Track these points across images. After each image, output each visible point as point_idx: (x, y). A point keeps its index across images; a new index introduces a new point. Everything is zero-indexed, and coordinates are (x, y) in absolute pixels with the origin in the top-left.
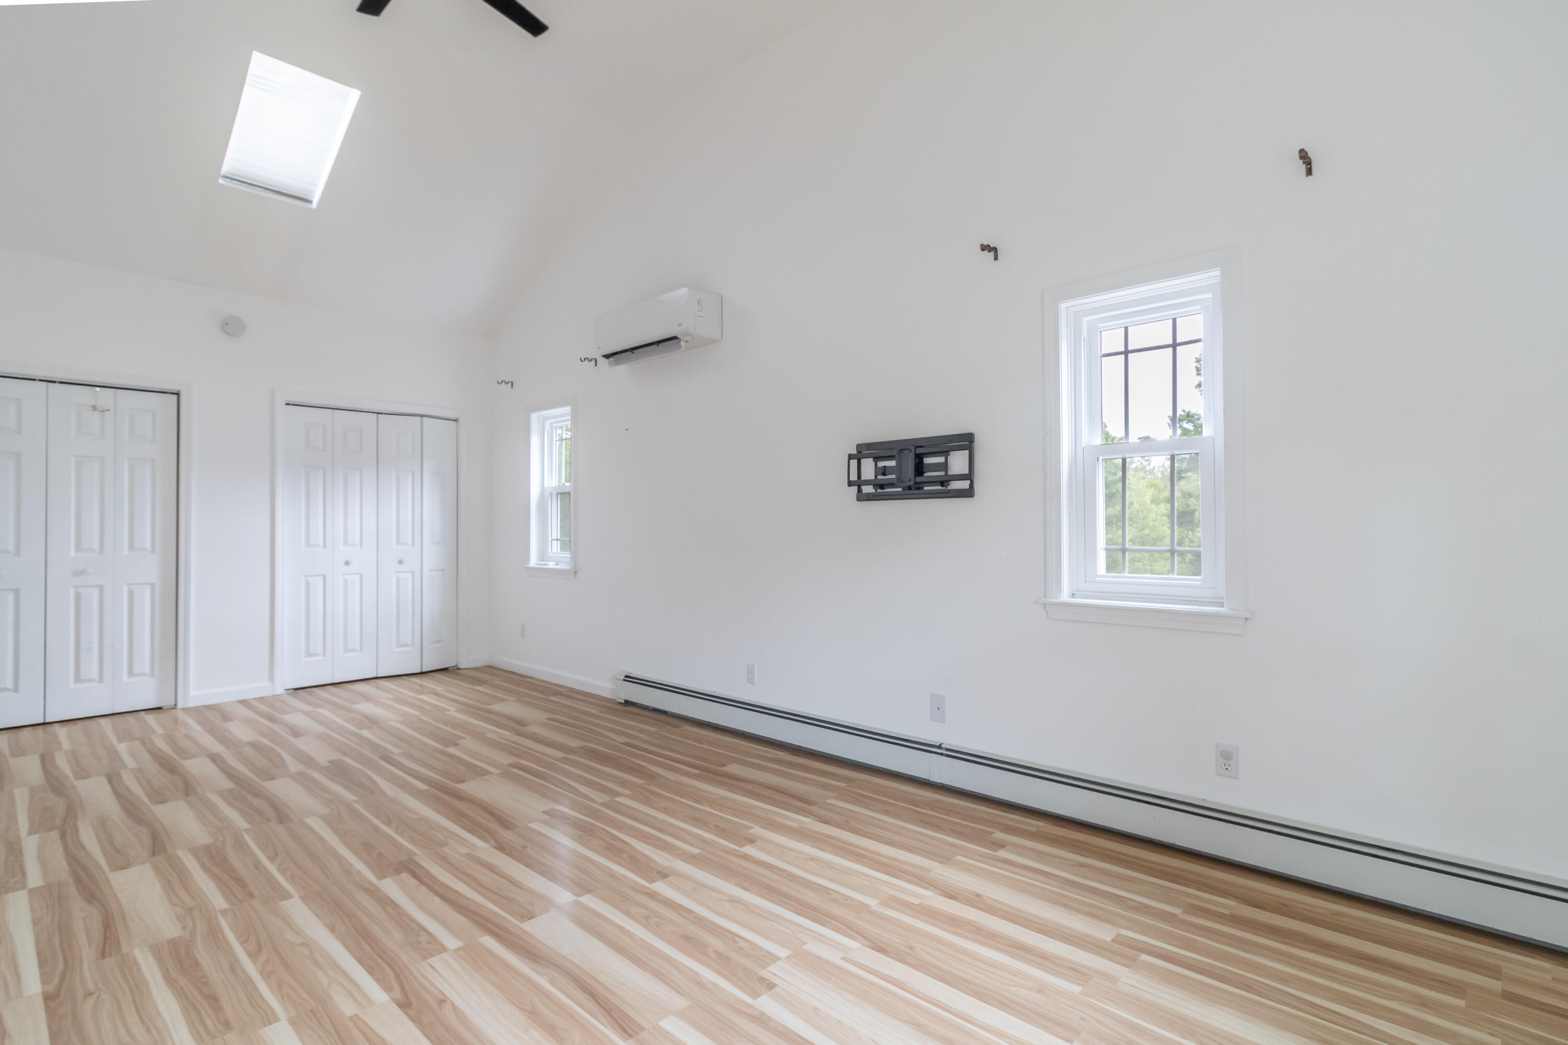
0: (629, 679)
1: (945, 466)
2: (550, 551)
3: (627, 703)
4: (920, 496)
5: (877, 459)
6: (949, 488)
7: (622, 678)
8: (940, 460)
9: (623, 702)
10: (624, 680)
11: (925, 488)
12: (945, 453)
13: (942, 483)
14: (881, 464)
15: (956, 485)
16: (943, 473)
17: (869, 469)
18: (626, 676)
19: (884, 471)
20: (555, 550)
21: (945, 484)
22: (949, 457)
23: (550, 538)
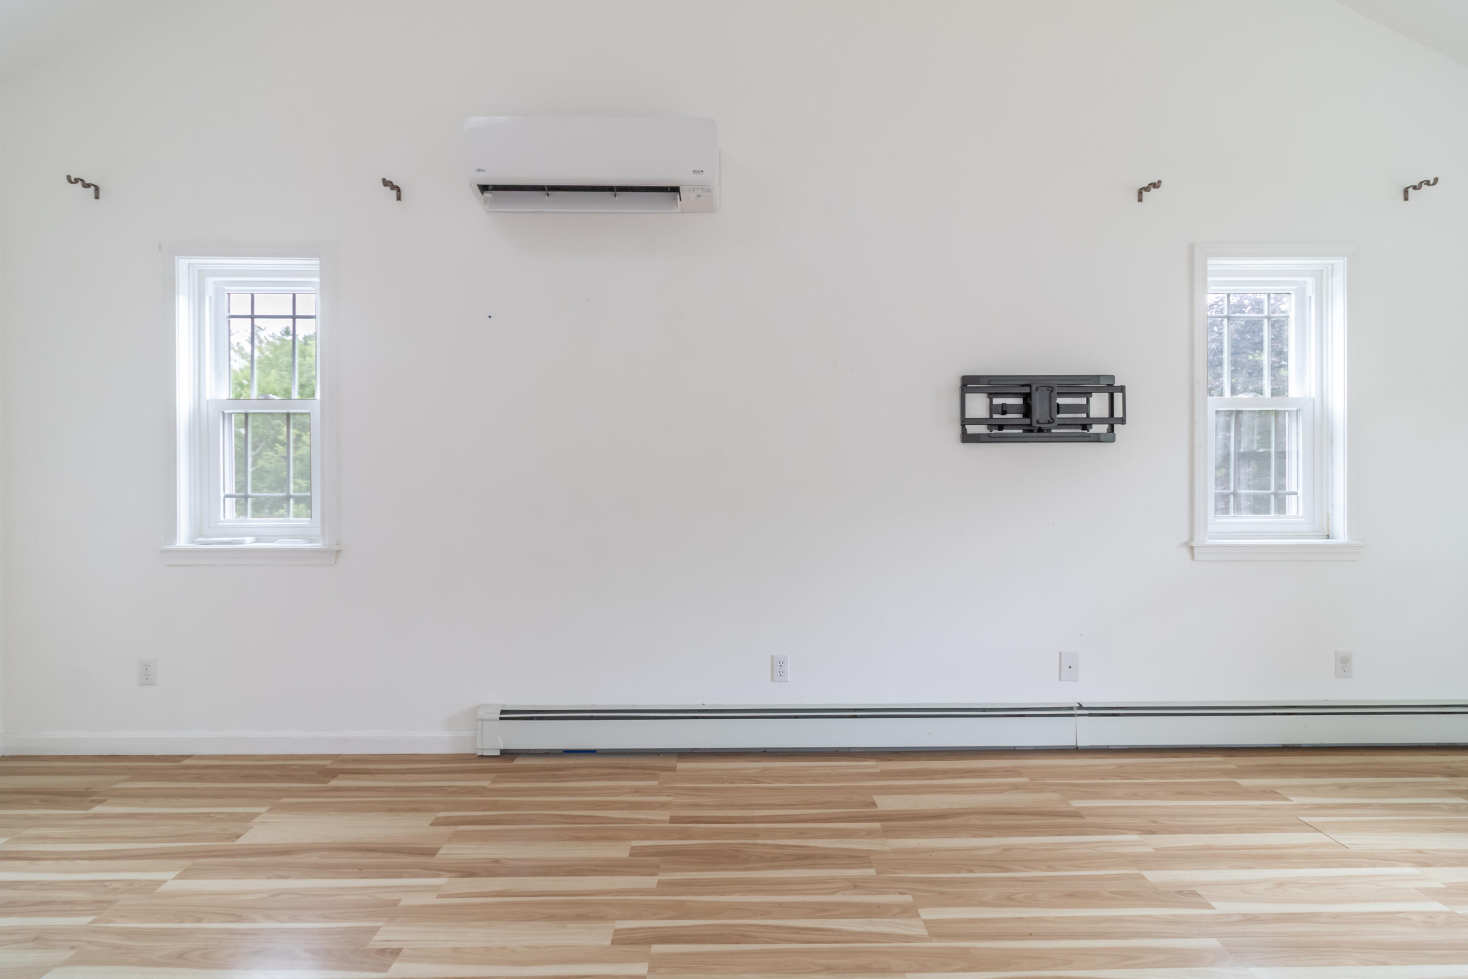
0: (508, 715)
1: (1085, 408)
2: (222, 518)
3: (507, 754)
4: (1047, 439)
5: (991, 395)
6: (1091, 431)
7: (498, 715)
8: (1082, 401)
9: (498, 753)
10: (501, 719)
11: (1053, 431)
12: (1088, 394)
13: (1085, 427)
14: (997, 401)
15: (1096, 429)
16: (1084, 415)
17: (978, 405)
18: (503, 712)
19: (1004, 410)
20: (228, 516)
21: (1088, 427)
22: (1091, 399)
23: (222, 495)
